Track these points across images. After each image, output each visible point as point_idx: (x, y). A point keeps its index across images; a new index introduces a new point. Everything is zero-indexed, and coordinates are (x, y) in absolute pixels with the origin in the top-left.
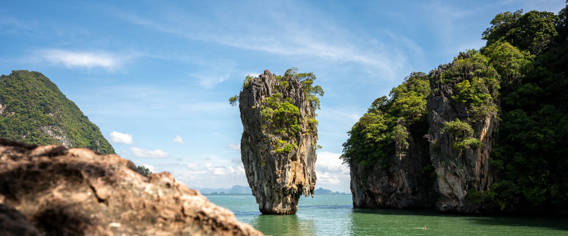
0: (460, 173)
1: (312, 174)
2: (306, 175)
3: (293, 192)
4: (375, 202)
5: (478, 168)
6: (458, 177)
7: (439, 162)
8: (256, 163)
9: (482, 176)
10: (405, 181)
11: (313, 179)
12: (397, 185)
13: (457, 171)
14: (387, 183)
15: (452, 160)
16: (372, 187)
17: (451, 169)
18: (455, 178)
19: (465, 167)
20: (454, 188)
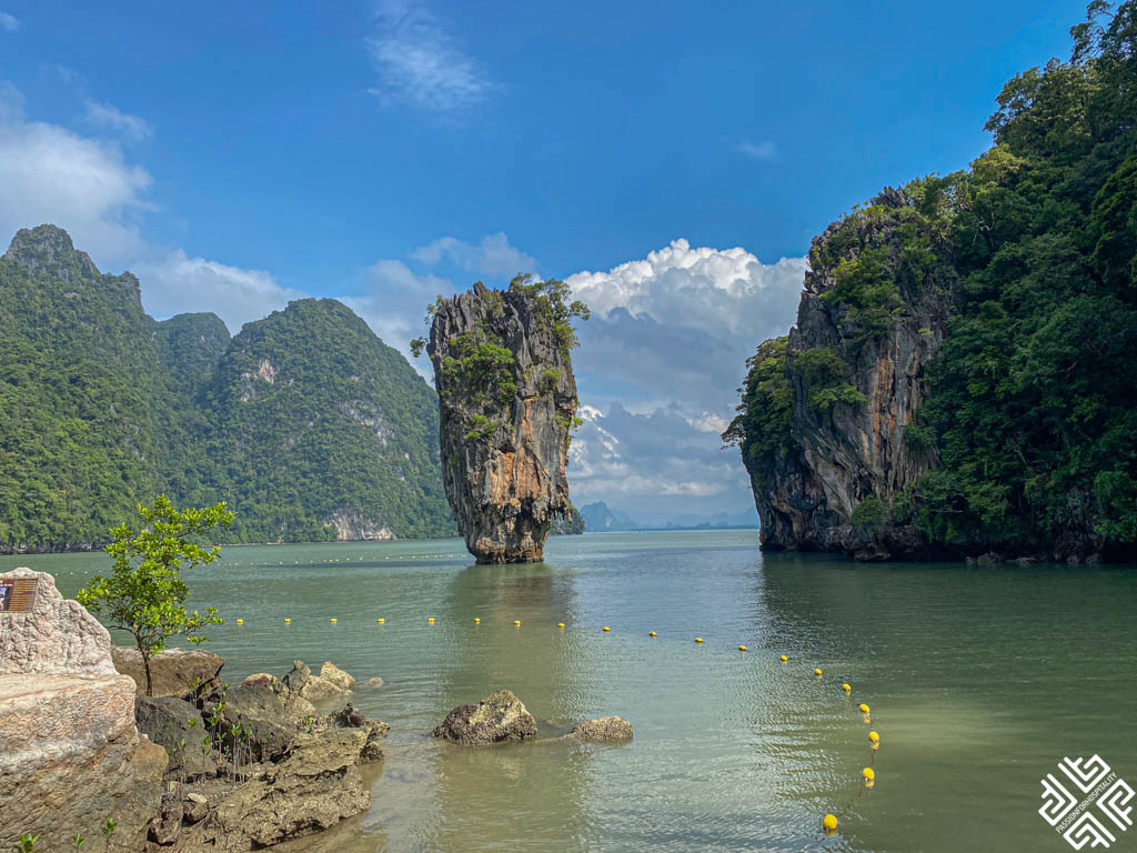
0: (841, 460)
1: (556, 476)
2: (541, 478)
3: (512, 513)
4: (791, 533)
5: (870, 449)
6: (841, 468)
9: (887, 465)
11: (558, 486)
13: (836, 456)
15: (816, 434)
16: (775, 497)
17: (823, 452)
18: (836, 473)
19: (842, 447)
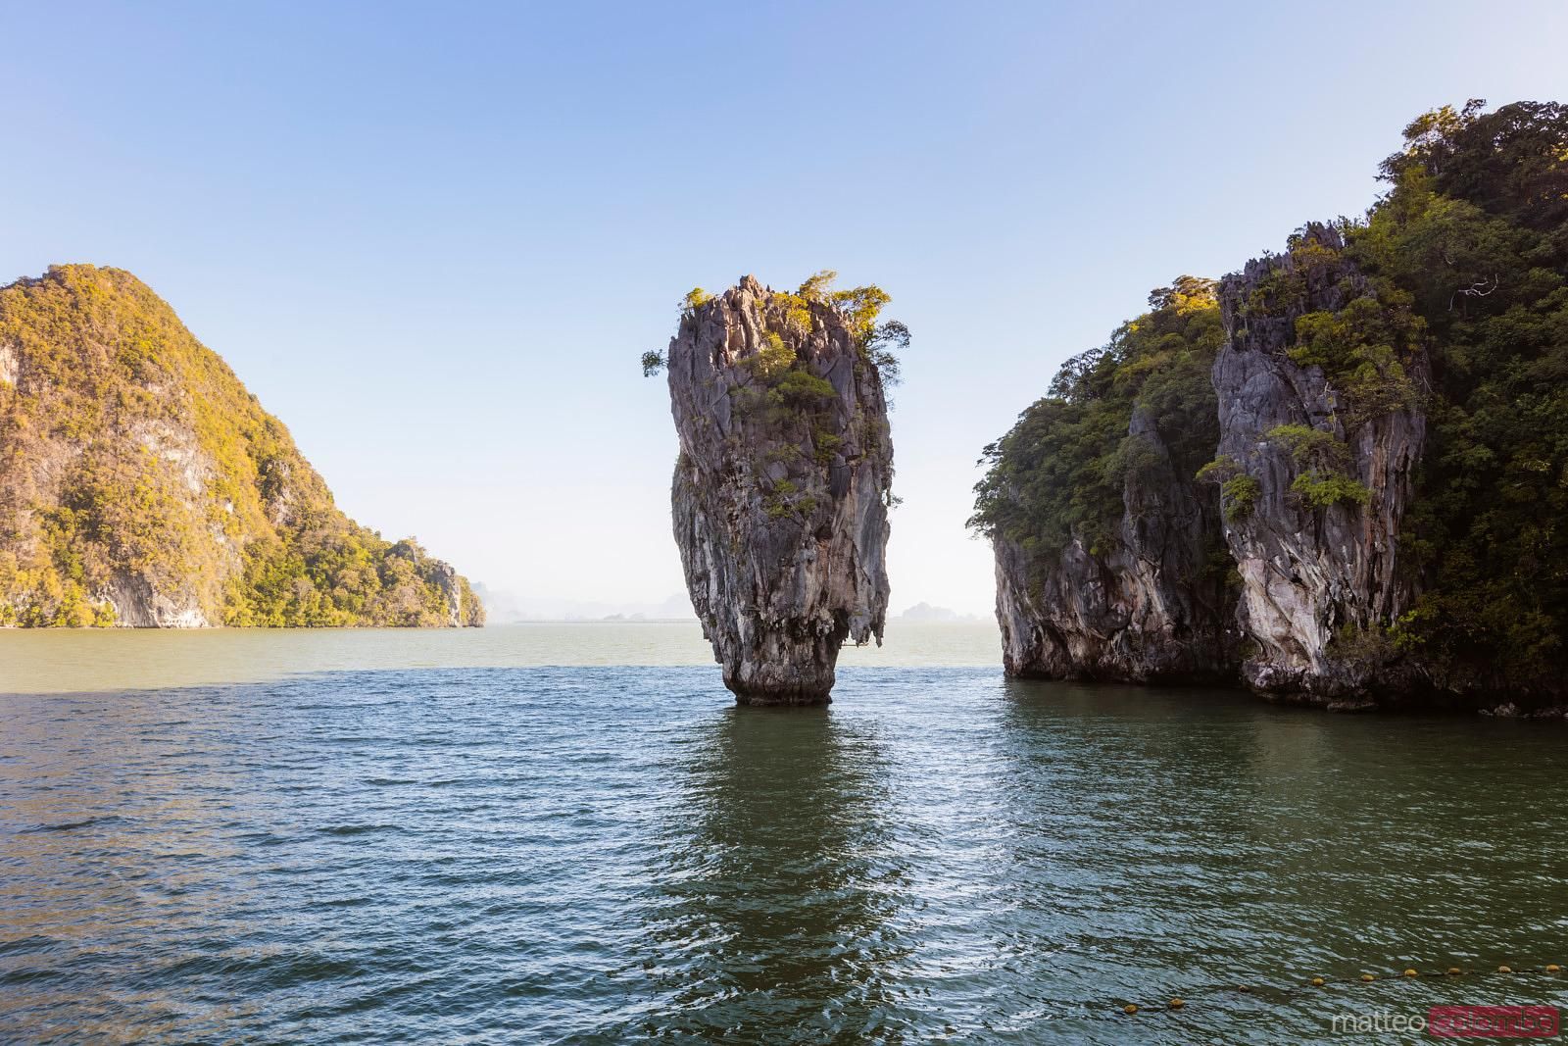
0: (1309, 576)
1: (877, 578)
2: (859, 579)
3: (822, 631)
4: (1067, 657)
5: (1362, 564)
6: (1305, 588)
7: (1249, 545)
8: (715, 545)
9: (1373, 586)
10: (1155, 595)
11: (879, 593)
12: (1130, 608)
13: (1302, 570)
14: (1099, 599)
15: (1285, 539)
16: (1057, 611)
17: (1283, 564)
18: (1296, 593)
19: (1324, 560)
20: (1294, 621)
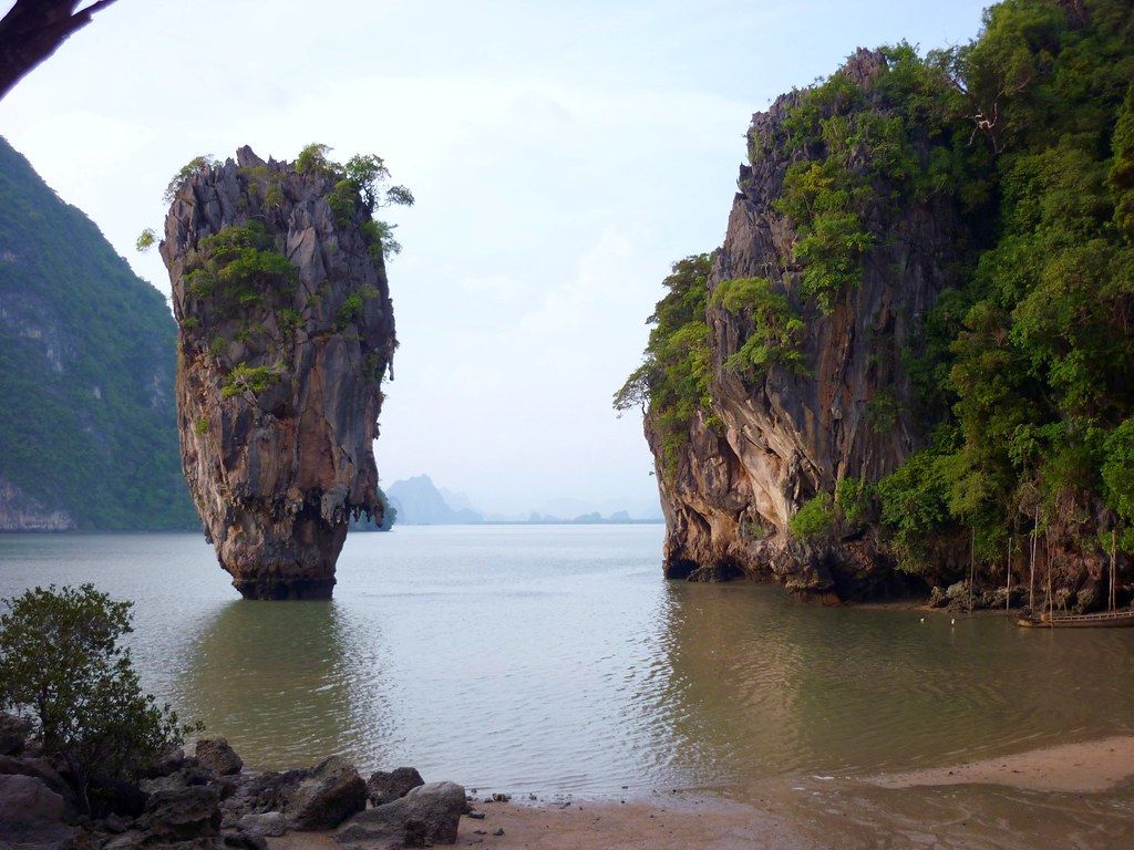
0: (776, 446)
1: (359, 455)
2: (336, 458)
3: (290, 509)
4: (710, 544)
5: (816, 432)
6: (776, 457)
13: (769, 439)
15: (742, 406)
16: (687, 491)
17: (753, 433)
18: (768, 465)
20: (771, 495)
